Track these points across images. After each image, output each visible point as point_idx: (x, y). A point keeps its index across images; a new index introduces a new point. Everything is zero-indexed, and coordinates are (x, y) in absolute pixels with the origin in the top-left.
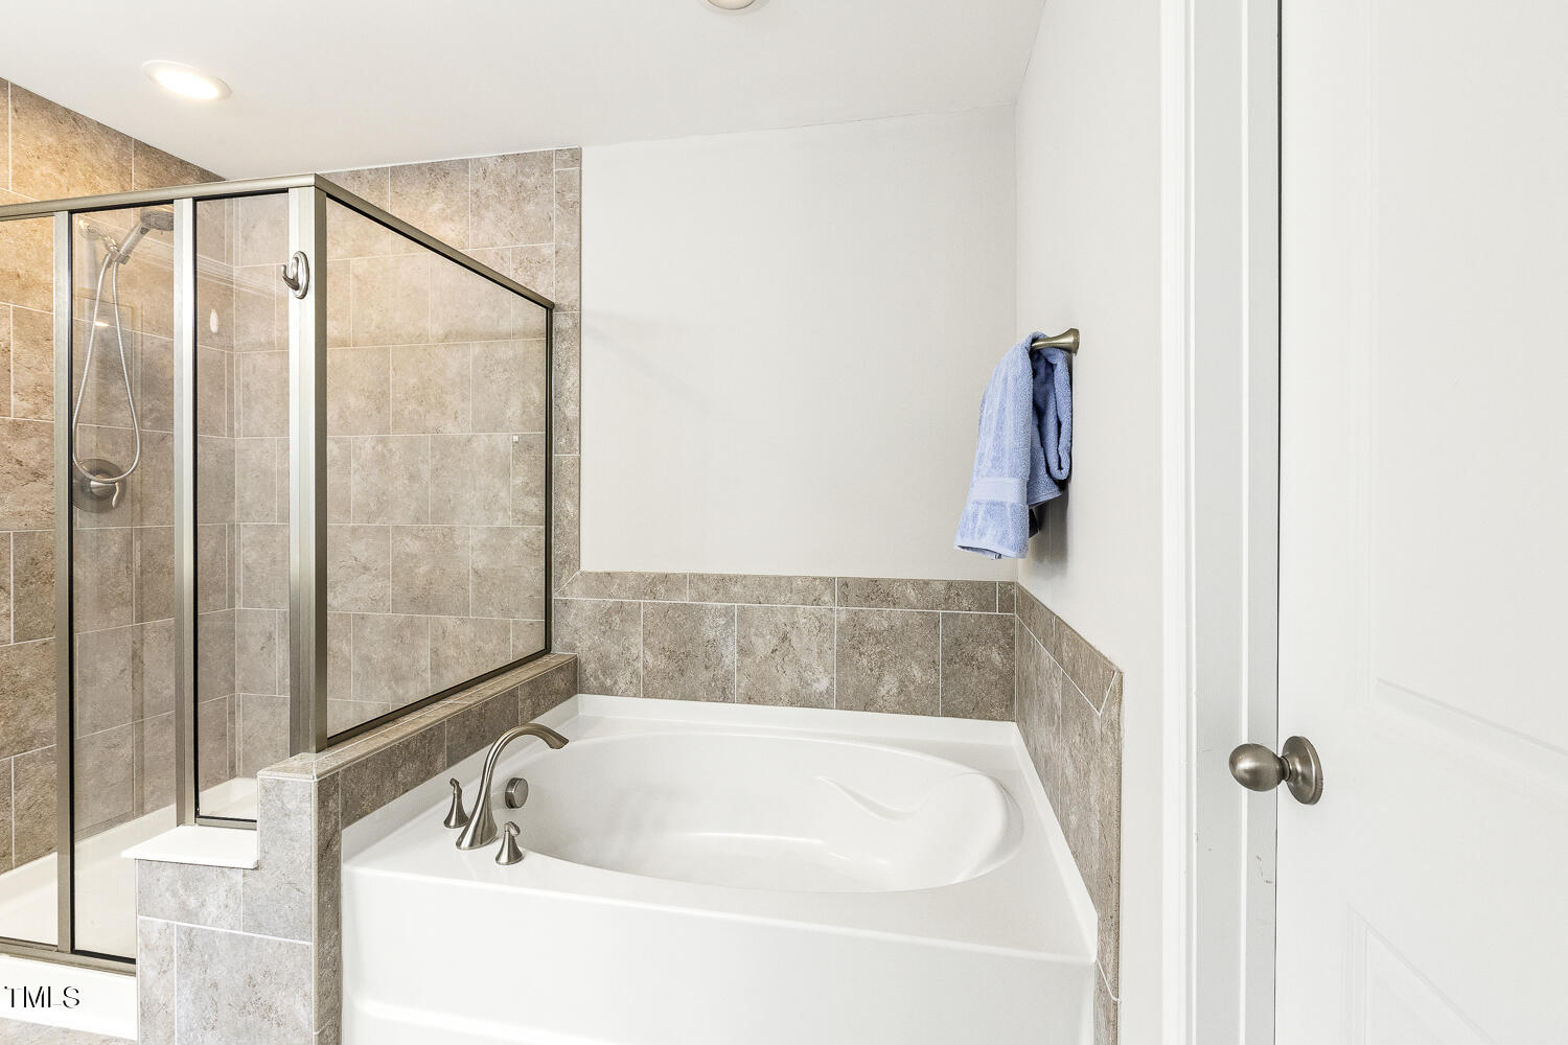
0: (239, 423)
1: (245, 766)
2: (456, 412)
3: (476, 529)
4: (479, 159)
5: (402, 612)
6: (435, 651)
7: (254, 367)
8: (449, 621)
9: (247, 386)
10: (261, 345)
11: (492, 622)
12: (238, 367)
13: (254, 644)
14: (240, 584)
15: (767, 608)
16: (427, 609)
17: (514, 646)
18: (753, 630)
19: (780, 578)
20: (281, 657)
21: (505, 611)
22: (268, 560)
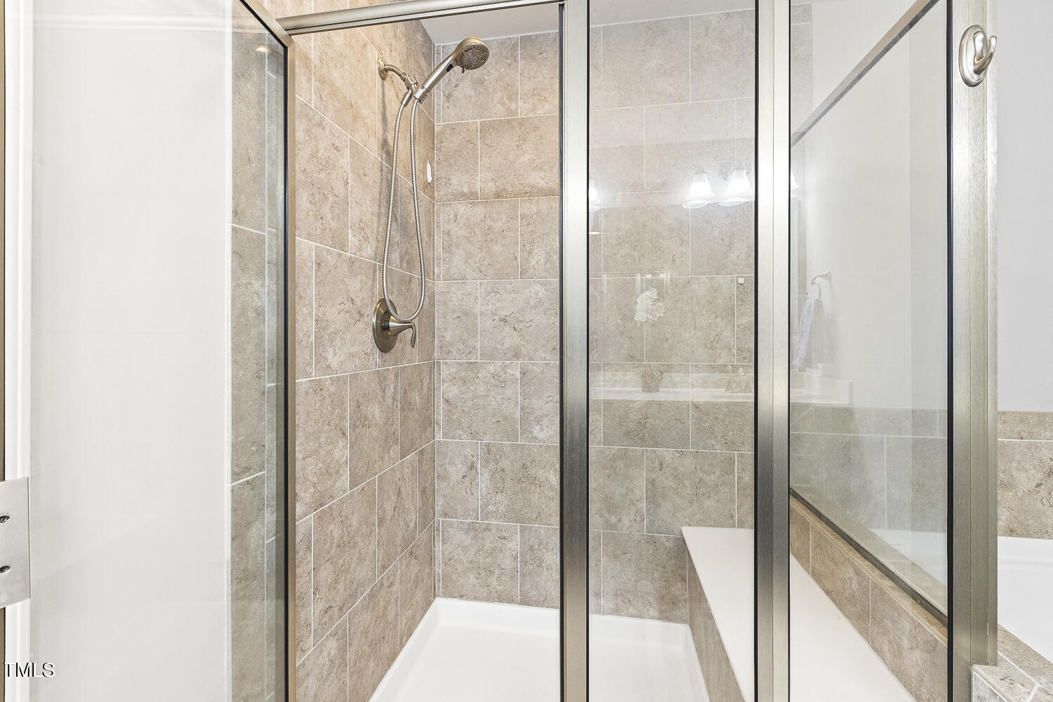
0: (439, 268)
1: (445, 587)
2: (674, 255)
3: (696, 366)
4: (700, 17)
5: (614, 444)
6: (652, 482)
7: (456, 216)
8: (668, 454)
9: (448, 233)
10: (463, 195)
11: (715, 455)
12: (438, 216)
13: (456, 471)
14: (440, 416)
15: (1030, 443)
16: (642, 441)
17: (739, 478)
18: (1014, 465)
19: (1045, 414)
20: (483, 486)
21: (729, 445)
22: (470, 394)
